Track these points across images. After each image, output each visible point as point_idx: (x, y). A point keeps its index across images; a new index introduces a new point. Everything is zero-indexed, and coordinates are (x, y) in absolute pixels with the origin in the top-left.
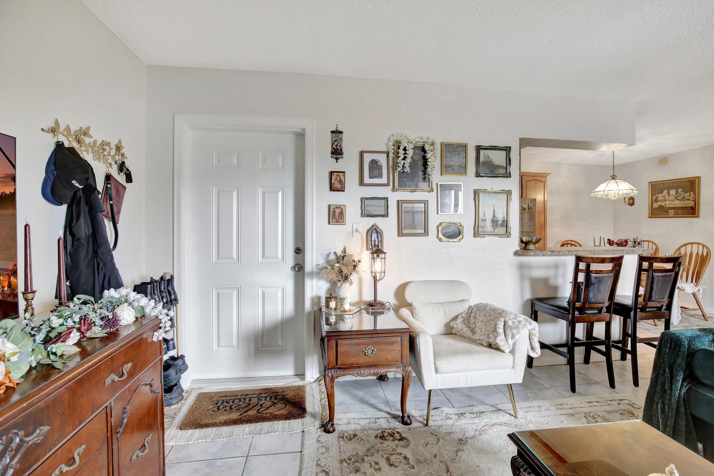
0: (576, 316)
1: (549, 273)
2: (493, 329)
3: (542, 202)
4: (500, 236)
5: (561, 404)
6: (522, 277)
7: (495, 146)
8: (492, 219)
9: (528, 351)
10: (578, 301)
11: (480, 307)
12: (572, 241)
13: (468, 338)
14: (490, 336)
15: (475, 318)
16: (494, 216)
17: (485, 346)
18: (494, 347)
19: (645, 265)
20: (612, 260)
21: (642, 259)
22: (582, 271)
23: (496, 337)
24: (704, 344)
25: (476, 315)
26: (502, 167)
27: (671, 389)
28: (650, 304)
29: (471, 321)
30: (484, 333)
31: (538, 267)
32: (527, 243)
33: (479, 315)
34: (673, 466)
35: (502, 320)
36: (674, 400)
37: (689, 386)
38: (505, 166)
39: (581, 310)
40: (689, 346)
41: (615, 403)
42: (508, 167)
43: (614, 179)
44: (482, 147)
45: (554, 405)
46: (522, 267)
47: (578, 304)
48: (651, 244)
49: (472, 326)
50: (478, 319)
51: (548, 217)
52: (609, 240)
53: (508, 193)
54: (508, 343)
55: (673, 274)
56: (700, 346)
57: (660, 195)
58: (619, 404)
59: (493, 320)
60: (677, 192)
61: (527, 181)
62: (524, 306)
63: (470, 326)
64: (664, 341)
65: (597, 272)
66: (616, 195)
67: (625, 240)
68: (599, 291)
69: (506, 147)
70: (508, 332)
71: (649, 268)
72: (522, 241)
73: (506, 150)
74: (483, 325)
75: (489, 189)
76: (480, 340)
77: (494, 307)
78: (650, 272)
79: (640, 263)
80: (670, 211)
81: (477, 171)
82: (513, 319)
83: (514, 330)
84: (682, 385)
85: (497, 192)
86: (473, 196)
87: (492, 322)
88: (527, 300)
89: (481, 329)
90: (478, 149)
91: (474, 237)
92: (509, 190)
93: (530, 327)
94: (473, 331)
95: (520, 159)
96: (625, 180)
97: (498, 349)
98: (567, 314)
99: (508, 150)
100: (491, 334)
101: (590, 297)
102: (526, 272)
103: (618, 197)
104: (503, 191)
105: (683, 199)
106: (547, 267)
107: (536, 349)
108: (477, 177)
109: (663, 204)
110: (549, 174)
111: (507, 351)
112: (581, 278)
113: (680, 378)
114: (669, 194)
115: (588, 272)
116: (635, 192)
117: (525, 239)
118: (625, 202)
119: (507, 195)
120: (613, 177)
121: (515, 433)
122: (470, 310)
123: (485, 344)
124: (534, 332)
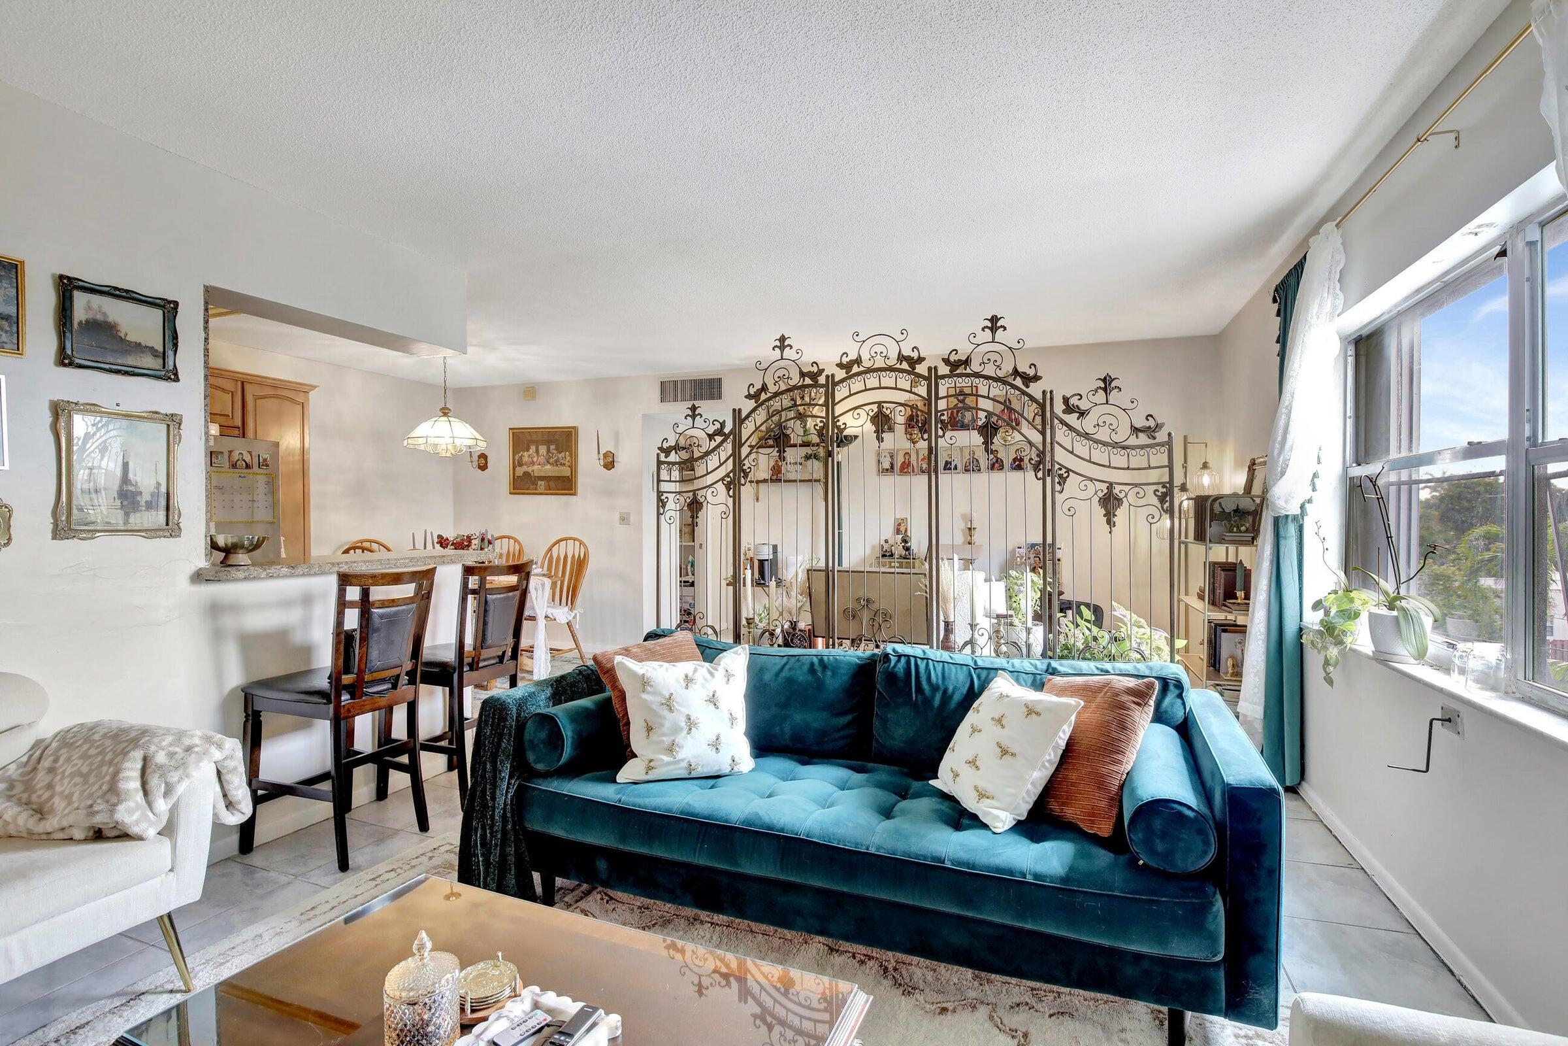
0: (343, 704)
1: (290, 617)
2: (105, 787)
3: (298, 451)
4: (151, 533)
5: (313, 909)
6: (217, 636)
7: (127, 291)
8: (121, 487)
9: (215, 815)
10: (347, 670)
11: (74, 737)
12: (371, 541)
13: (24, 835)
14: (96, 808)
15: (51, 770)
16: (125, 479)
17: (80, 841)
18: (115, 833)
19: (473, 581)
20: (415, 576)
21: (468, 571)
22: (352, 605)
23: (115, 805)
24: (539, 706)
25: (56, 761)
26: (153, 351)
27: (493, 798)
28: (485, 653)
29: (37, 784)
30: (76, 805)
31: (262, 606)
32: (228, 551)
33: (69, 760)
34: (423, 934)
35: (138, 755)
36: (498, 813)
37: (518, 782)
38: (161, 349)
39: (355, 690)
40: (519, 715)
41: (424, 859)
42: (170, 353)
43: (445, 414)
44: (81, 284)
45: (294, 918)
46: (215, 609)
47: (347, 679)
48: (512, 541)
49: (40, 797)
50: (64, 771)
51: (314, 488)
52: (440, 537)
53: (173, 422)
54: (155, 811)
55: (518, 593)
56: (534, 709)
57: (525, 454)
58: (431, 858)
59: (111, 762)
60: (548, 451)
61: (257, 398)
62: (225, 705)
63: (34, 798)
64: (485, 716)
65: (384, 604)
66: (450, 447)
67: (468, 537)
68: (391, 643)
69: (163, 299)
70: (154, 782)
71: (480, 587)
72: (214, 546)
73: (164, 306)
74: (76, 785)
75: (108, 404)
76: (63, 829)
77: (117, 728)
78: (482, 593)
79: (464, 578)
80: (540, 483)
81: (62, 349)
82: (171, 745)
83: (173, 774)
84: (509, 783)
85: (133, 416)
86: (48, 418)
87: (105, 769)
88: (233, 691)
89: (68, 798)
90: (66, 285)
91: (54, 538)
92: (172, 415)
93: (217, 755)
94: (40, 812)
95: (206, 339)
96: (461, 417)
97: (125, 836)
98: (325, 704)
99: (169, 309)
100: (99, 801)
101: (373, 658)
102: (229, 622)
103: (453, 452)
104: (156, 416)
105: (557, 463)
106: (285, 604)
107: (239, 803)
108: (65, 365)
109: (530, 469)
110: (315, 387)
111: (151, 832)
112: (352, 620)
113: (506, 774)
114: (537, 451)
115: (365, 604)
116: (480, 443)
117: (221, 541)
118: (472, 462)
119: (168, 425)
120: (445, 412)
121: (125, 1035)
122: (38, 753)
123: (78, 834)
124: (231, 764)
